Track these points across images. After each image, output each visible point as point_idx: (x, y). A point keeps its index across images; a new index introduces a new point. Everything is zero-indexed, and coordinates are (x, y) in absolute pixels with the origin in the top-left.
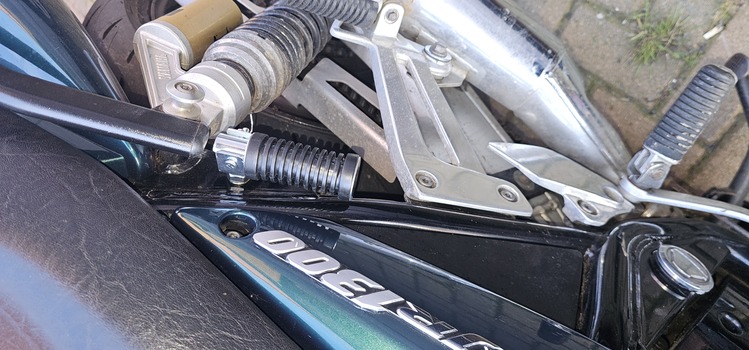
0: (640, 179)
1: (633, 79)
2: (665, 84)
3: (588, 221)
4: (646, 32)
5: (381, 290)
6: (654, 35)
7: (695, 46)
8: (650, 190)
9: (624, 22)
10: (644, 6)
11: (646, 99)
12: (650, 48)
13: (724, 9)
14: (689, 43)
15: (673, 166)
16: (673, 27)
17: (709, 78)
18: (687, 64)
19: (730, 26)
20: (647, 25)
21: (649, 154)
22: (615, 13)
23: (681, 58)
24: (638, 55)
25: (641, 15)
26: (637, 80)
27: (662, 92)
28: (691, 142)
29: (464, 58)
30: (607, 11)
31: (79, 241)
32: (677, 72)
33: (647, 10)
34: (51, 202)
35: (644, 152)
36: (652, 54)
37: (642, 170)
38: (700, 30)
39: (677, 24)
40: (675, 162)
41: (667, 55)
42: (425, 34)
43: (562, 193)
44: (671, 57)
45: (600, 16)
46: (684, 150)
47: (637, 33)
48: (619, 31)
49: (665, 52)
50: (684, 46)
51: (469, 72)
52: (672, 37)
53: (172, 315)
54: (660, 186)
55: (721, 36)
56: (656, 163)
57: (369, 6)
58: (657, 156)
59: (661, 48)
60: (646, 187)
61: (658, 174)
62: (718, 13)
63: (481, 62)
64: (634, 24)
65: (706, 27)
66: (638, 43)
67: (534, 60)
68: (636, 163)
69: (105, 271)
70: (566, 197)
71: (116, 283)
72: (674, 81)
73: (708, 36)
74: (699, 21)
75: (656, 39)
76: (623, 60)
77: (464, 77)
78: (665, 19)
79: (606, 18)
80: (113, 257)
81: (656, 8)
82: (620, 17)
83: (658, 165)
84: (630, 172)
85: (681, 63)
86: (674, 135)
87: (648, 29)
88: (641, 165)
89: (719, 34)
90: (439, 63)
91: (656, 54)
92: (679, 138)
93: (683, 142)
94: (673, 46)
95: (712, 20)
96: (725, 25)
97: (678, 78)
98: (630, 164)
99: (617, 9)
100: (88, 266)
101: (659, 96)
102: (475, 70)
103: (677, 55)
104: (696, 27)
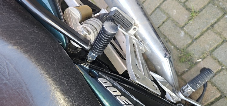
0: (184, 93)
1: (177, 66)
2: (184, 69)
3: (172, 101)
4: (183, 55)
5: (132, 105)
6: (185, 56)
7: (194, 62)
8: (185, 97)
9: (178, 50)
10: (184, 48)
11: (179, 72)
12: (183, 59)
13: (204, 55)
14: (193, 61)
15: (193, 92)
16: (190, 56)
17: (209, 72)
18: (191, 66)
19: (205, 60)
20: (184, 53)
21: (188, 87)
22: (176, 47)
23: (190, 64)
24: (180, 60)
25: (183, 50)
26: (178, 66)
27: (183, 71)
28: (200, 87)
29: (146, 46)
30: (175, 46)
31: (55, 65)
32: (188, 67)
33: (185, 49)
34: (47, 50)
35: (187, 86)
36: (183, 61)
37: (185, 91)
38: (197, 58)
39: (191, 55)
40: (194, 91)
41: (187, 62)
42: (138, 37)
43: (166, 91)
44: (188, 63)
45: (173, 47)
46: (198, 88)
47: (181, 54)
48: (176, 52)
49: (187, 61)
50: (192, 61)
51: (146, 50)
52: (189, 58)
53: (78, 96)
54: (188, 96)
55: (201, 62)
56: (189, 90)
57: (131, 25)
58: (190, 88)
59: (186, 60)
60: (185, 95)
61: (189, 93)
62: (202, 56)
63: (151, 49)
64: (180, 52)
65: (198, 58)
66: (180, 57)
67: (165, 53)
68: (184, 88)
69: (61, 76)
70: (167, 92)
71: (64, 81)
72: (187, 69)
73: (198, 61)
74: (197, 56)
75: (185, 58)
76: (175, 60)
77: (145, 51)
78: (189, 53)
79: (174, 48)
80: (63, 73)
81: (187, 50)
82: (178, 49)
83: (190, 90)
84: (181, 90)
85: (190, 65)
86: (197, 84)
87: (184, 54)
88: (185, 89)
89: (201, 61)
90: (142, 46)
91: (184, 61)
92: (198, 85)
93: (198, 86)
94: (189, 61)
95: (200, 57)
96: (203, 59)
97: (188, 69)
98: (182, 88)
99: (177, 47)
100: (57, 73)
101: (182, 72)
102: (149, 51)
103: (189, 63)
104: (196, 57)
